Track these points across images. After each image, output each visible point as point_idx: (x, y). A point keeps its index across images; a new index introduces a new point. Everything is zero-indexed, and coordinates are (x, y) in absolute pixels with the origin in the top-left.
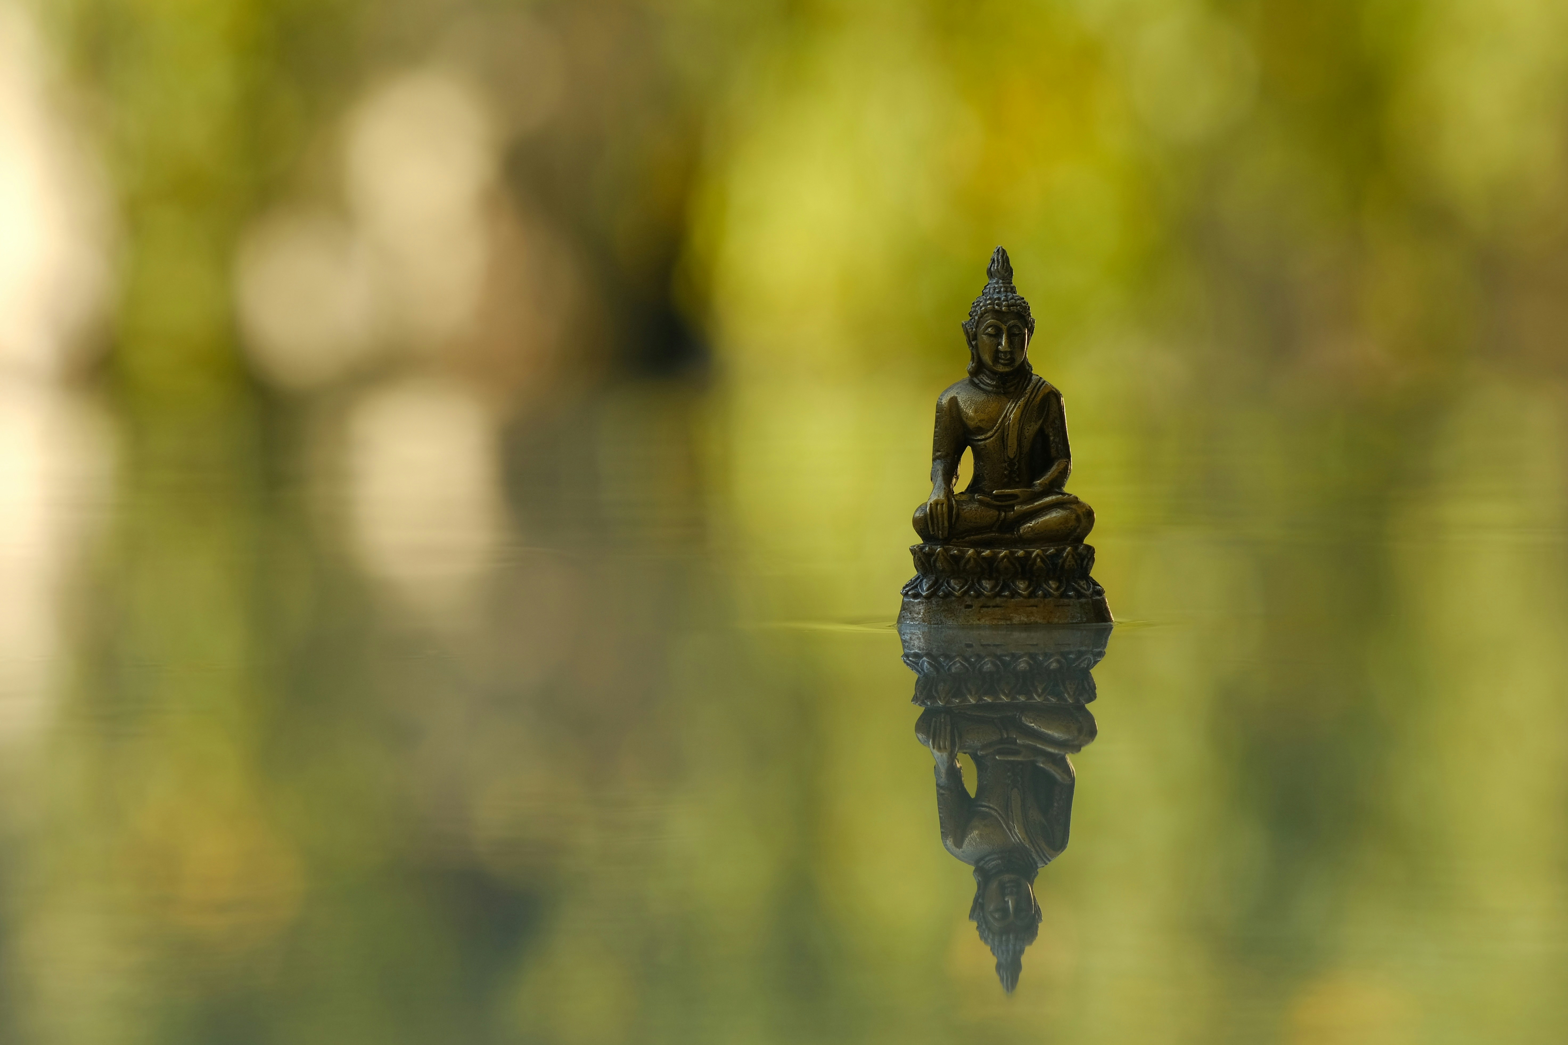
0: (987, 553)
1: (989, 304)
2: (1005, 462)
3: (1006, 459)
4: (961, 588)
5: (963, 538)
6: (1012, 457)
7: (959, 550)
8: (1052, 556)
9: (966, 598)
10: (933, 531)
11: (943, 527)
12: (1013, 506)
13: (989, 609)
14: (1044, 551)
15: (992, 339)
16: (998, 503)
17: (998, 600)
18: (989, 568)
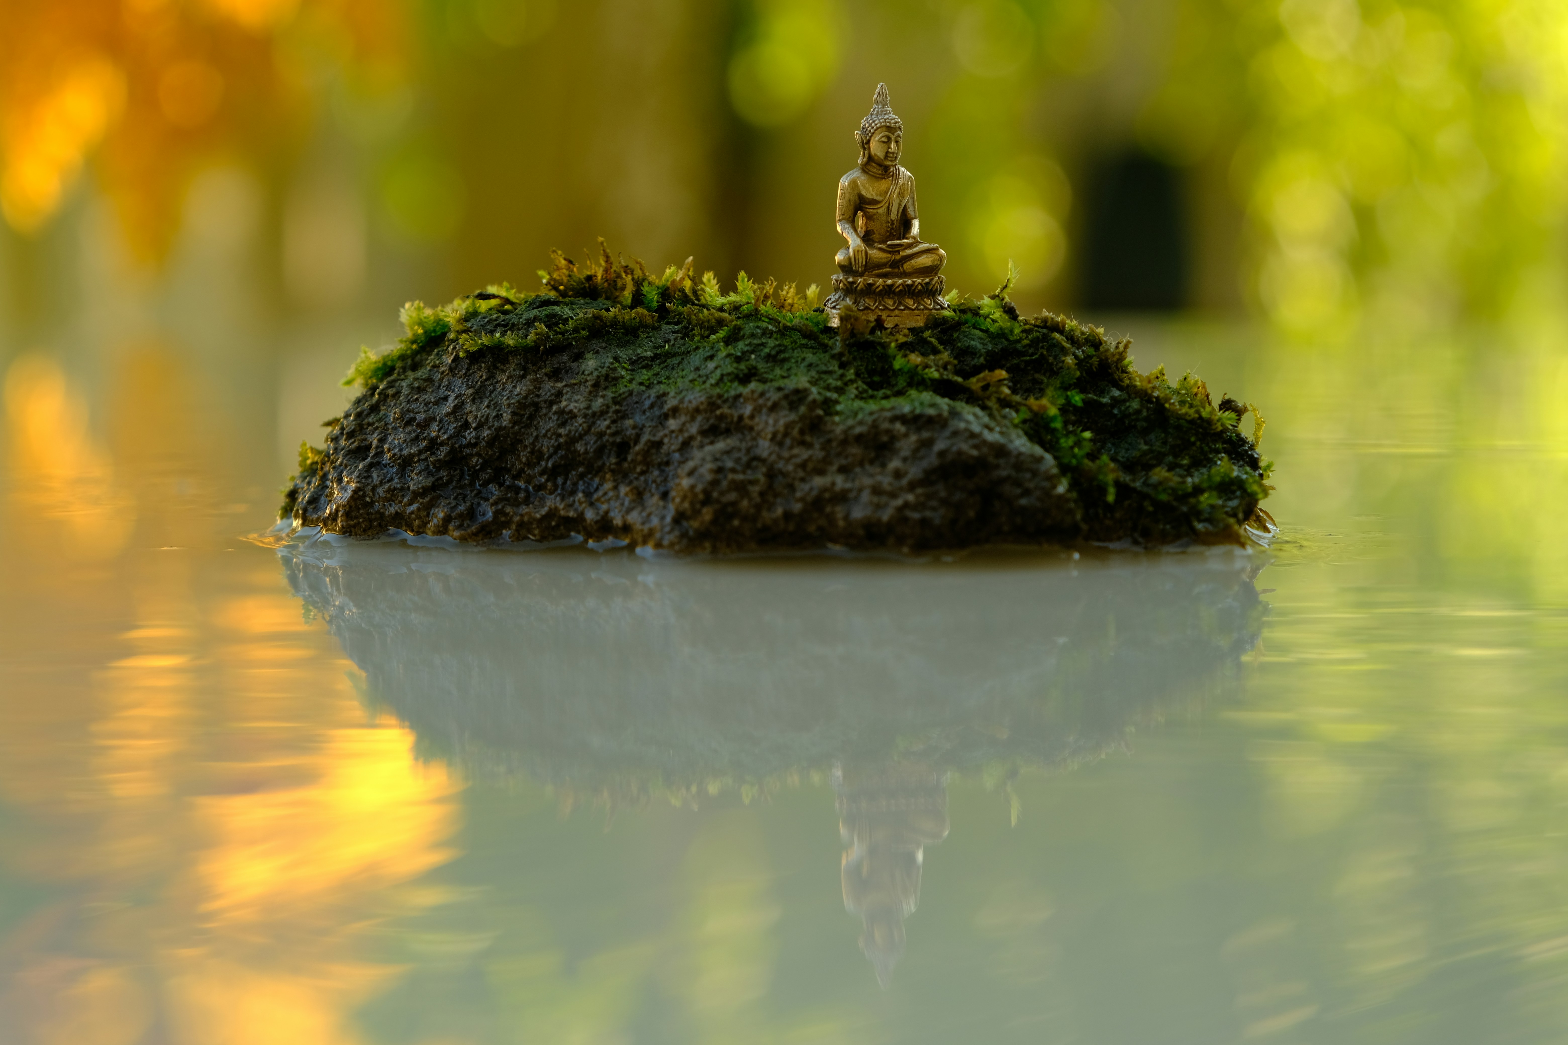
0: (889, 282)
1: (883, 122)
2: (889, 222)
3: (890, 221)
4: (874, 305)
5: (872, 272)
6: (893, 219)
7: (873, 280)
8: (927, 284)
9: (877, 310)
10: (856, 267)
11: (862, 265)
12: (899, 252)
13: (892, 318)
14: (923, 280)
15: (885, 144)
16: (891, 250)
17: (897, 312)
18: (889, 291)
